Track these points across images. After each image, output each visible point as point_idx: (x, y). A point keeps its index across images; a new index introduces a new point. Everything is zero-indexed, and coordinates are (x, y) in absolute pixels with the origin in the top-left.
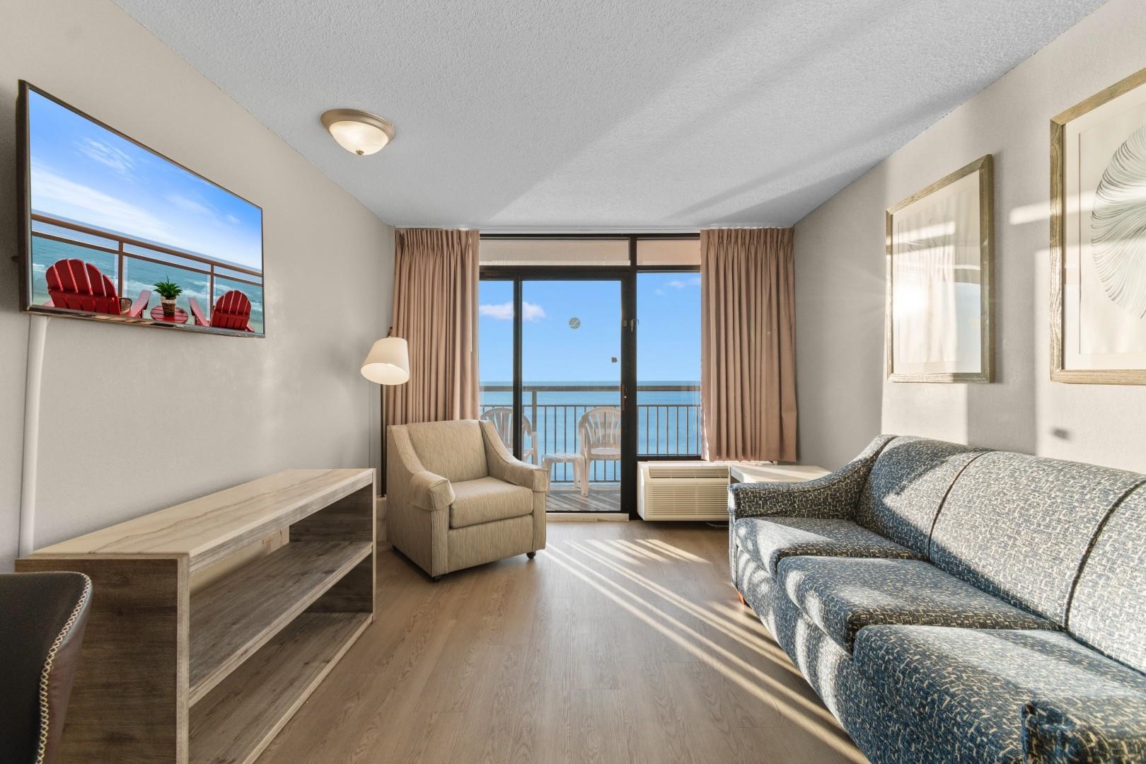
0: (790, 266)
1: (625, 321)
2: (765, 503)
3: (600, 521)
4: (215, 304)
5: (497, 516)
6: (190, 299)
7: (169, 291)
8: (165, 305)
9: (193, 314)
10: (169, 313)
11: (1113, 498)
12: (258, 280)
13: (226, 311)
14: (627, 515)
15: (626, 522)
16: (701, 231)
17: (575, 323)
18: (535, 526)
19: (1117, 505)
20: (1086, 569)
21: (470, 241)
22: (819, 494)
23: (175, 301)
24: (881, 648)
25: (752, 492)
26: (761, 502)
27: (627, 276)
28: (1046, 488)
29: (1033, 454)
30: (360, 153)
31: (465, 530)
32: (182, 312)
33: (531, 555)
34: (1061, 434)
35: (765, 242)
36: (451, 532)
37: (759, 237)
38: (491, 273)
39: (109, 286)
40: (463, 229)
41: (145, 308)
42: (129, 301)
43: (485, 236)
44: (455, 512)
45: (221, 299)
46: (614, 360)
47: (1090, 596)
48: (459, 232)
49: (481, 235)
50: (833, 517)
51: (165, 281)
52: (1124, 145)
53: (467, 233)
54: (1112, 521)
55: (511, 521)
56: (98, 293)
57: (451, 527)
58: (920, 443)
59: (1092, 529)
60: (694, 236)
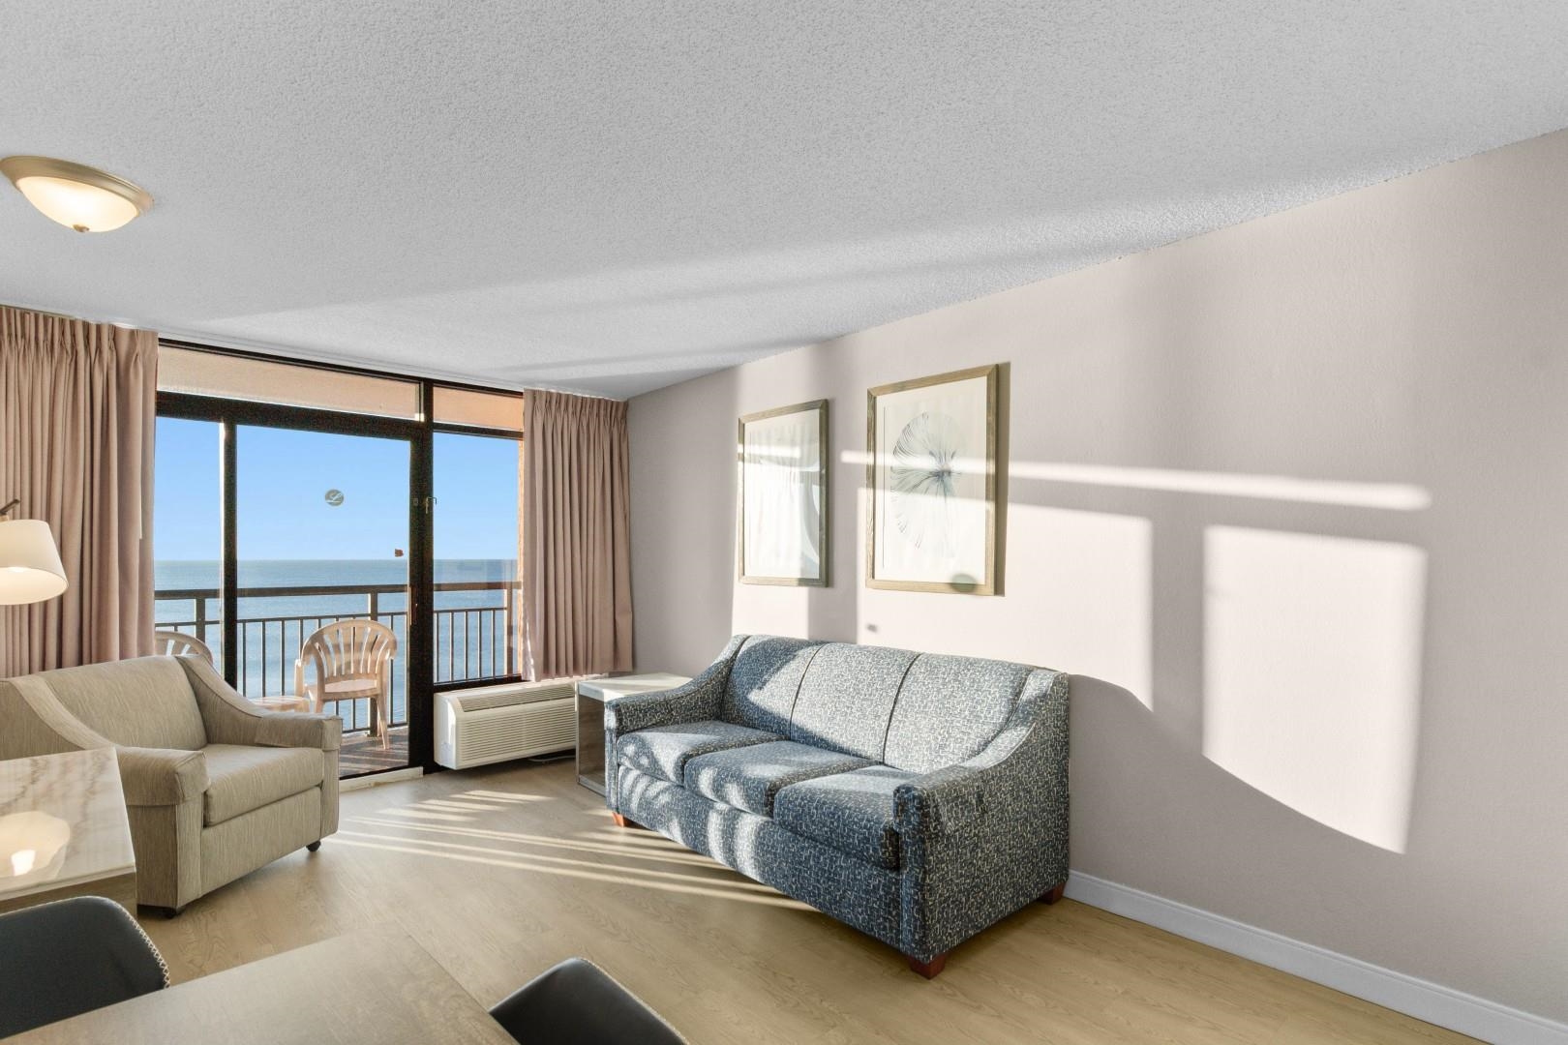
0: (624, 446)
1: (416, 500)
3: (378, 785)
5: (275, 796)
11: (904, 669)
14: (421, 769)
15: (420, 778)
16: (526, 390)
17: (334, 497)
18: (323, 802)
19: (906, 673)
20: (893, 719)
21: (140, 347)
22: (691, 699)
24: (797, 799)
27: (420, 436)
28: (867, 666)
29: (855, 643)
30: (81, 229)
31: (227, 825)
33: (313, 847)
34: (872, 628)
35: (598, 415)
36: (209, 832)
37: (592, 407)
38: (172, 405)
40: (125, 325)
43: (166, 342)
44: (214, 801)
47: (896, 735)
48: (115, 332)
49: (160, 340)
50: (702, 719)
52: (908, 425)
53: (132, 333)
54: (904, 685)
55: (292, 800)
57: (206, 825)
58: (773, 640)
59: (895, 692)
60: (519, 394)
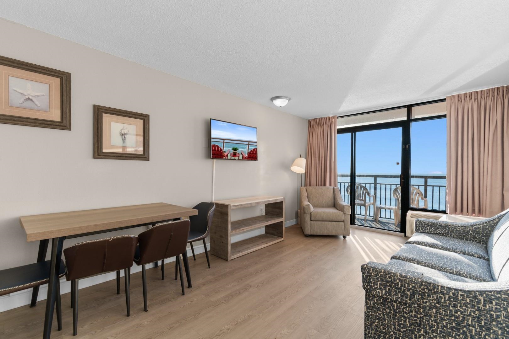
1: (404, 146)
2: (431, 228)
3: (389, 234)
4: (249, 152)
5: (328, 220)
6: (241, 151)
7: (235, 149)
8: (234, 152)
9: (242, 154)
10: (235, 155)
12: (256, 144)
13: (253, 153)
15: (403, 237)
16: (446, 97)
18: (344, 227)
21: (333, 120)
22: (465, 229)
23: (237, 152)
25: (424, 223)
26: (428, 227)
31: (316, 222)
32: (239, 154)
33: (344, 237)
36: (311, 222)
38: (341, 131)
39: (221, 149)
40: (331, 116)
41: (229, 153)
42: (225, 152)
43: (338, 117)
44: (312, 215)
45: (251, 151)
46: (398, 164)
48: (329, 117)
51: (234, 147)
53: (332, 117)
56: (218, 150)
57: (311, 220)
60: (444, 100)
